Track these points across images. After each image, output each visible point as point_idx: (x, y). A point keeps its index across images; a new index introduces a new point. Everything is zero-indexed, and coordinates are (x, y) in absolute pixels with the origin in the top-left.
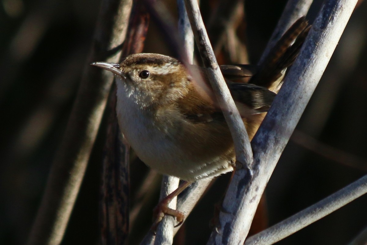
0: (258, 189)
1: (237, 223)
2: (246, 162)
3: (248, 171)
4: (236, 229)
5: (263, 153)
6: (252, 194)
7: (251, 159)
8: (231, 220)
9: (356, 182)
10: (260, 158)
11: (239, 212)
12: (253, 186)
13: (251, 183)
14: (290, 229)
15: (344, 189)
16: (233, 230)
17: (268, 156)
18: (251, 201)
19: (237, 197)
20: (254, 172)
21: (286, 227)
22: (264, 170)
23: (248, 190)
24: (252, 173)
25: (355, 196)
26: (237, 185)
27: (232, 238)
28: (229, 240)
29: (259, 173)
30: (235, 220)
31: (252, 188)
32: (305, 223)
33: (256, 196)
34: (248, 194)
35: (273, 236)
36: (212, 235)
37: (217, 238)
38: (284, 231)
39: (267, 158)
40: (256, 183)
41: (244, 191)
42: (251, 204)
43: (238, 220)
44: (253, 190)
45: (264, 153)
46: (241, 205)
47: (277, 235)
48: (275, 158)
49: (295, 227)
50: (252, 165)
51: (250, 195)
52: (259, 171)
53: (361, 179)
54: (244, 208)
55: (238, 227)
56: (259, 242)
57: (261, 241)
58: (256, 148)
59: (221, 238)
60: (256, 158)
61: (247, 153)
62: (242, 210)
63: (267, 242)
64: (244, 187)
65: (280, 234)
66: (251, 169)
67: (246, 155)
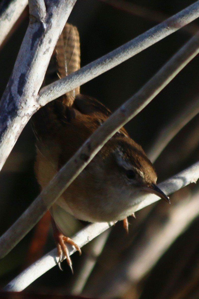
0: (51, 42)
1: (31, 74)
2: (39, 15)
3: (42, 24)
4: (31, 79)
5: (55, 7)
6: (45, 46)
7: (44, 13)
8: (26, 71)
9: (144, 34)
10: (52, 13)
11: (33, 64)
12: (46, 39)
13: (44, 36)
14: (81, 79)
15: (132, 41)
16: (28, 81)
17: (60, 10)
18: (44, 53)
19: (32, 49)
20: (47, 25)
21: (78, 77)
22: (57, 24)
23: (42, 42)
24: (45, 26)
25: (142, 47)
26: (31, 38)
27: (27, 88)
28: (24, 90)
29: (52, 26)
30: (30, 71)
31: (46, 40)
32: (95, 74)
33: (49, 48)
34: (41, 46)
35: (66, 86)
36: (8, 85)
37: (12, 88)
38: (76, 81)
39: (59, 12)
40: (49, 35)
41: (38, 43)
42: (45, 55)
43: (32, 71)
44: (46, 42)
45: (57, 7)
46: (35, 57)
47: (69, 85)
48: (67, 12)
49: (87, 78)
50: (45, 18)
51: (44, 47)
52: (52, 24)
53: (148, 31)
54: (38, 60)
55: (32, 77)
56: (52, 91)
57: (54, 91)
58: (48, 2)
59: (16, 88)
60: (49, 12)
61: (41, 7)
62: (36, 62)
63: (60, 91)
64: (38, 39)
65: (73, 84)
66: (44, 22)
67: (39, 9)
